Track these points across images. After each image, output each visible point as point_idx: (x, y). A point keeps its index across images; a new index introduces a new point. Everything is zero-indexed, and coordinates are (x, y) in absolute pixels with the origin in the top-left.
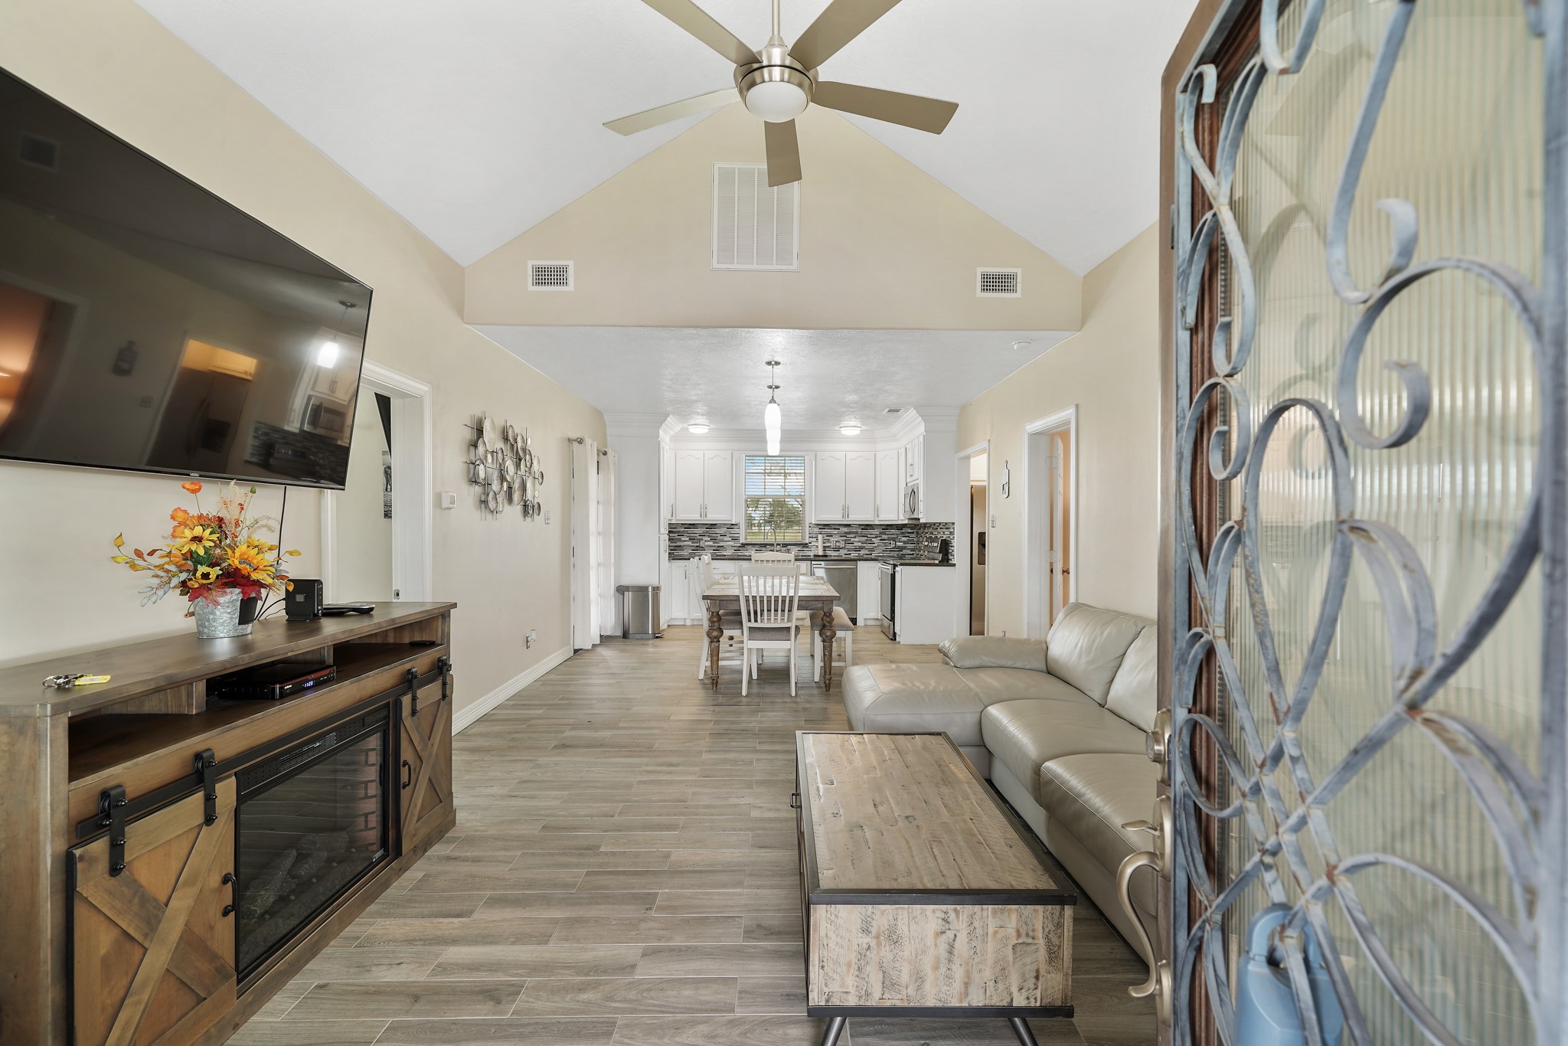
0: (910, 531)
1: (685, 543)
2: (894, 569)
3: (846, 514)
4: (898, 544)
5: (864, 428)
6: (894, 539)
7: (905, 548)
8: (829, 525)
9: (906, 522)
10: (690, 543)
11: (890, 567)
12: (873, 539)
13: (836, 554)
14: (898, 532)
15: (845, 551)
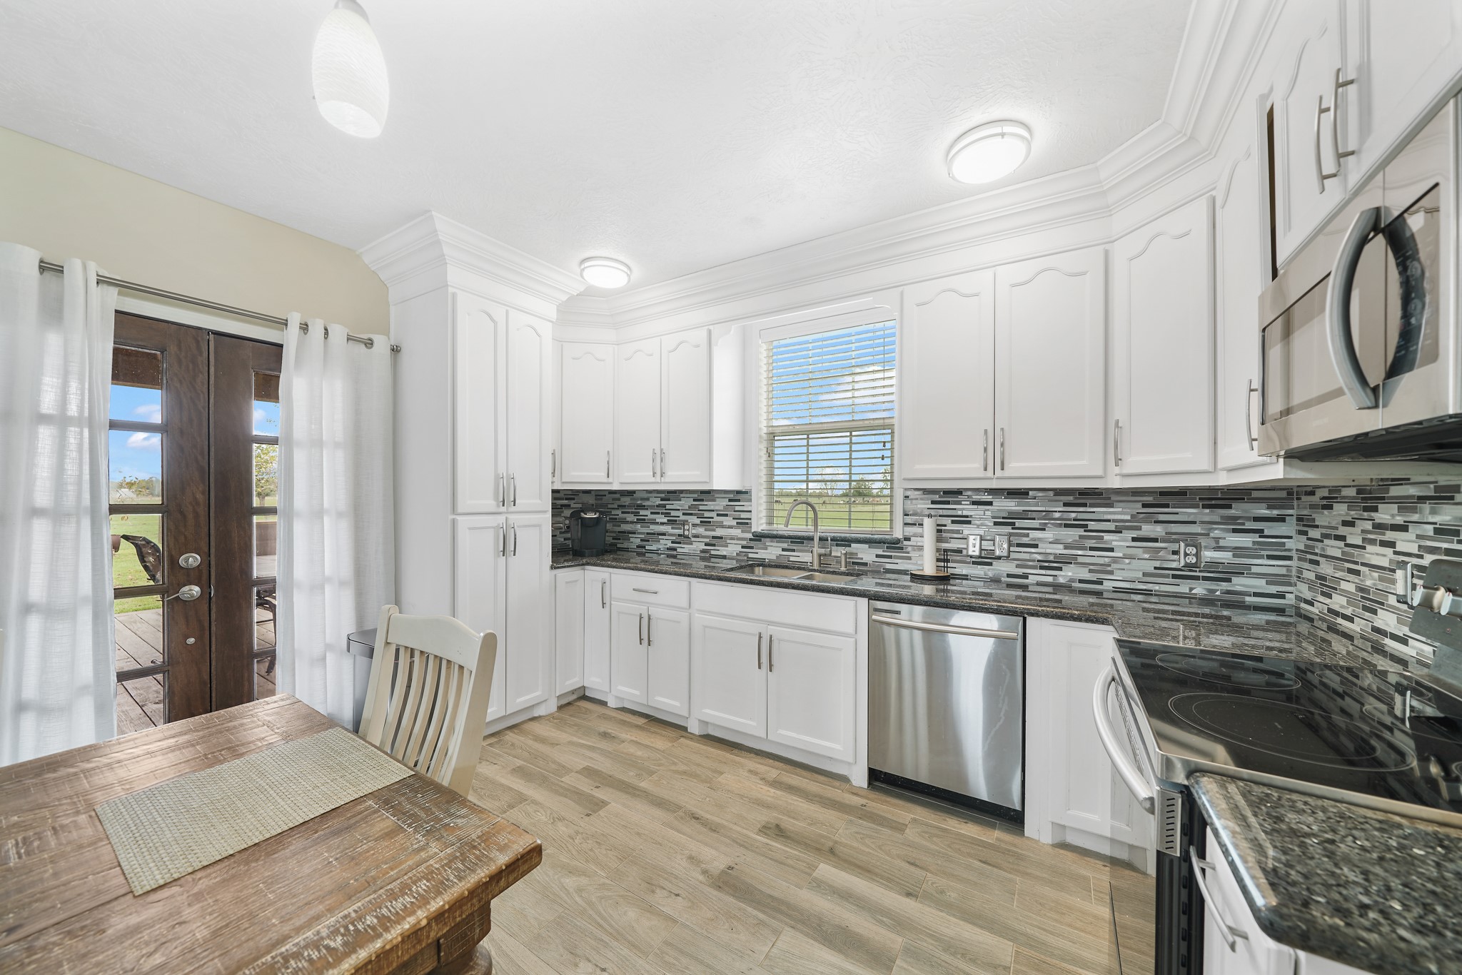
0: (1265, 512)
3: (995, 450)
6: (1192, 540)
9: (1276, 471)
12: (1107, 537)
13: (979, 571)
14: (1207, 515)
15: (1010, 568)
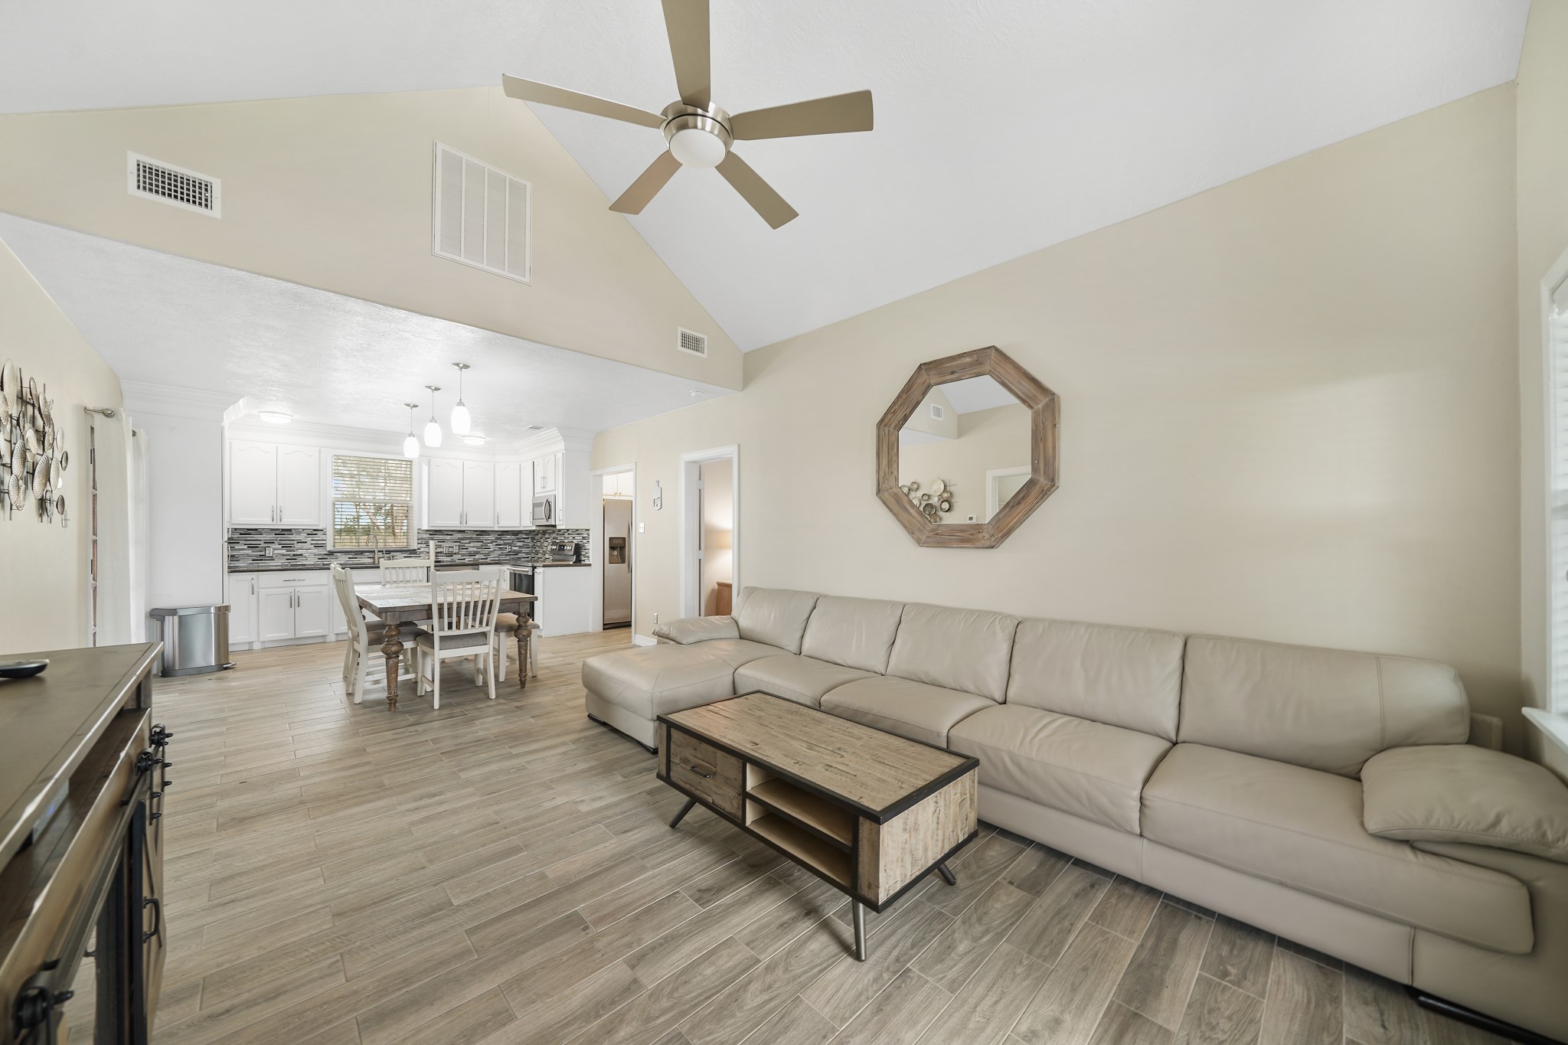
0: (525, 536)
1: (242, 552)
2: (533, 570)
3: (463, 517)
4: (514, 548)
5: (488, 439)
6: (509, 544)
7: (520, 552)
8: (440, 531)
9: (534, 528)
10: (249, 552)
11: (530, 569)
12: (489, 544)
13: (449, 559)
14: (511, 537)
15: (460, 557)
